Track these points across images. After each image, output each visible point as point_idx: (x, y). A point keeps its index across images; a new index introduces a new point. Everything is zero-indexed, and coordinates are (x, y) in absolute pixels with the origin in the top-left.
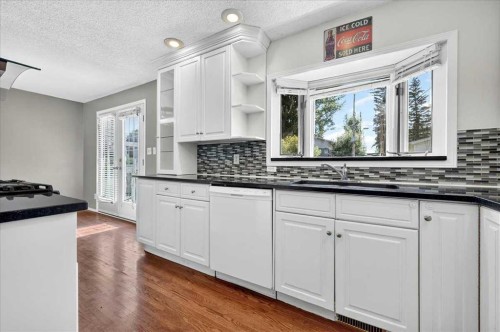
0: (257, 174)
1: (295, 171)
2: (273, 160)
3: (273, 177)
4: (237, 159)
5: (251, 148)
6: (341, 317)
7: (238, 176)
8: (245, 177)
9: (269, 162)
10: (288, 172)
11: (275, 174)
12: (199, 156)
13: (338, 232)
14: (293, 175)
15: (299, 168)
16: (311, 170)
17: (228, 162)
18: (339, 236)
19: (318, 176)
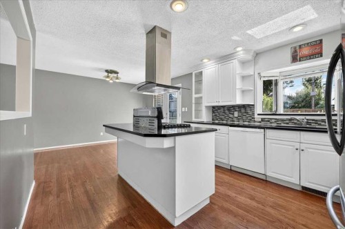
0: (249, 122)
1: (273, 121)
2: (258, 115)
3: (259, 124)
4: (236, 114)
5: (246, 109)
6: (303, 188)
7: (238, 123)
8: (241, 123)
9: (256, 116)
10: (268, 121)
11: (260, 122)
12: (213, 112)
13: (302, 148)
14: (271, 123)
15: (276, 119)
16: (283, 120)
17: (231, 116)
18: (303, 150)
19: (287, 124)
